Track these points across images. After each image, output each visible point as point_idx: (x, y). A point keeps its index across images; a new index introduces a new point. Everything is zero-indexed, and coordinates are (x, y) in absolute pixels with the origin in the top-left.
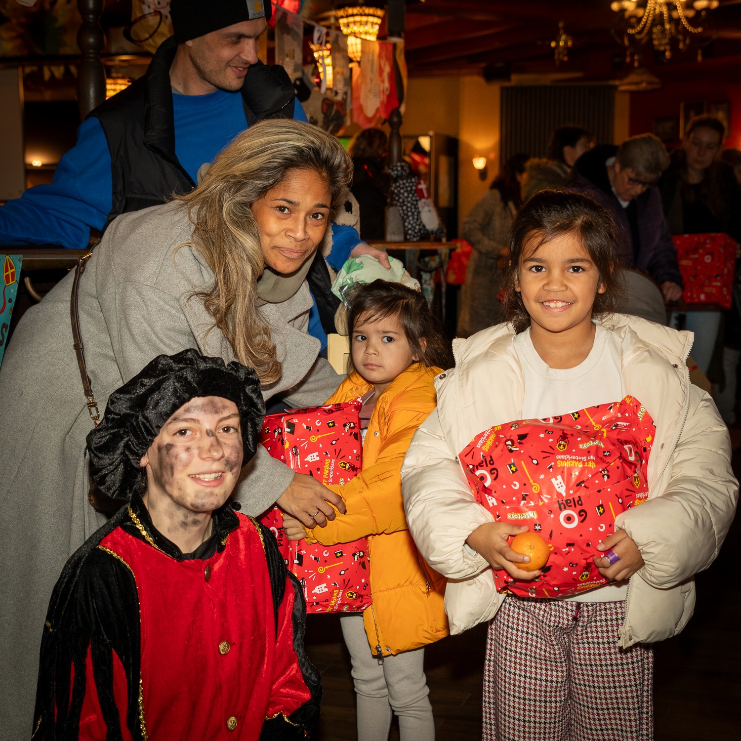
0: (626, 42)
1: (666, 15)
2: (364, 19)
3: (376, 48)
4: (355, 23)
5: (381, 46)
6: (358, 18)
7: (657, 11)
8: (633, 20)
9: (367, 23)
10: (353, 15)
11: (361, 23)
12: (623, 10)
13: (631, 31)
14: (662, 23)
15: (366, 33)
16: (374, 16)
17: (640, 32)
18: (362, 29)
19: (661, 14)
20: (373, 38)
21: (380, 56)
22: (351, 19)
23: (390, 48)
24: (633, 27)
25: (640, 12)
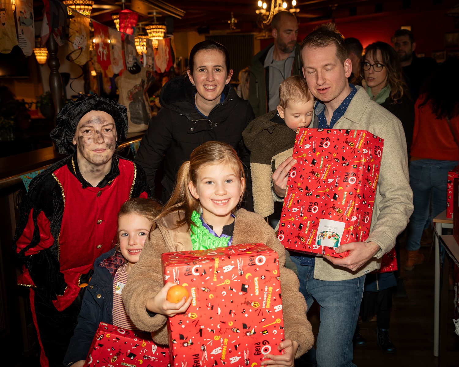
0: (262, 26)
2: (158, 30)
3: (164, 42)
4: (154, 32)
5: (165, 41)
6: (155, 30)
8: (265, 17)
9: (159, 32)
10: (153, 29)
11: (156, 32)
12: (261, 13)
13: (264, 22)
15: (159, 36)
16: (162, 29)
17: (268, 22)
18: (157, 34)
20: (161, 38)
21: (165, 45)
22: (152, 30)
23: (168, 40)
24: (265, 20)
25: (268, 13)
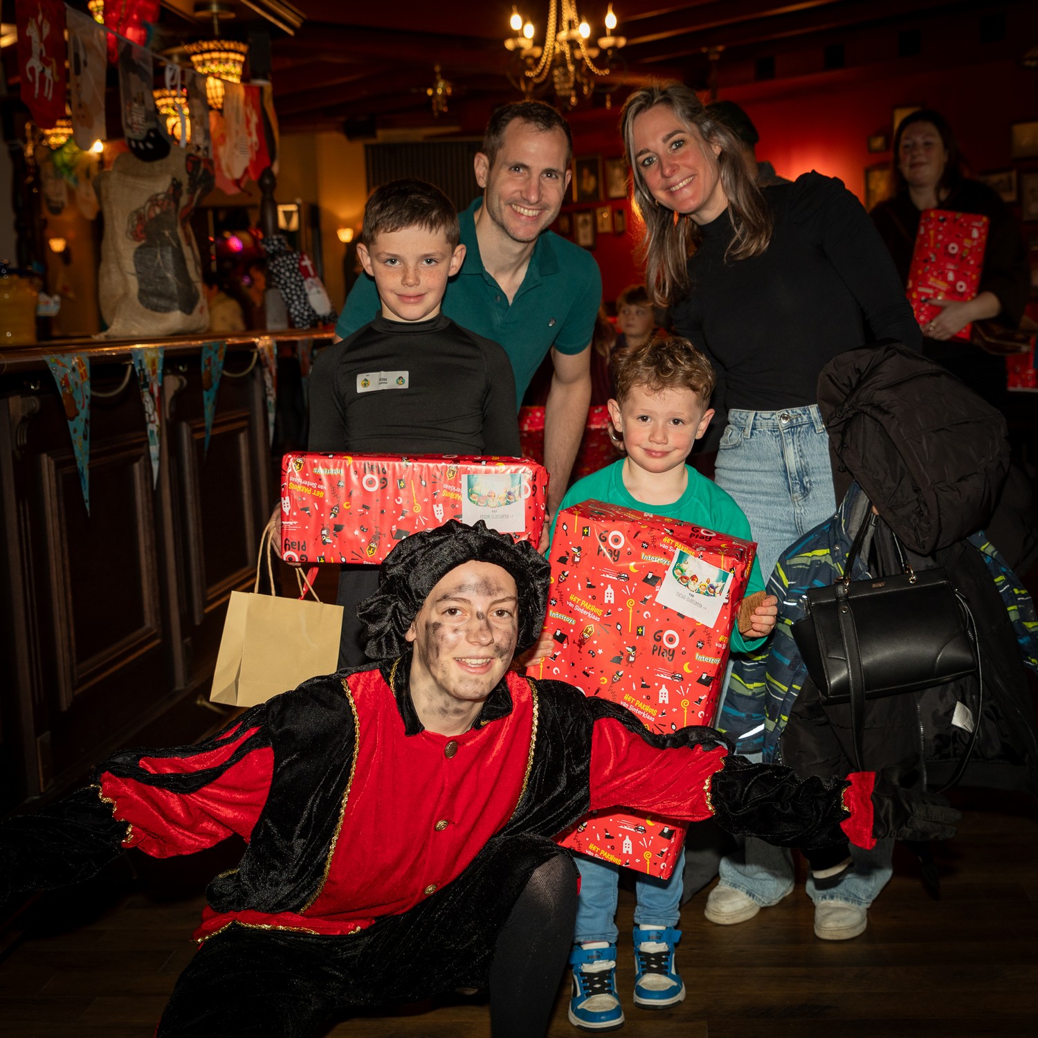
1: (568, 56)
7: (558, 51)
12: (518, 49)
13: (528, 74)
14: (563, 64)
17: (538, 76)
19: (563, 54)
24: (530, 69)
